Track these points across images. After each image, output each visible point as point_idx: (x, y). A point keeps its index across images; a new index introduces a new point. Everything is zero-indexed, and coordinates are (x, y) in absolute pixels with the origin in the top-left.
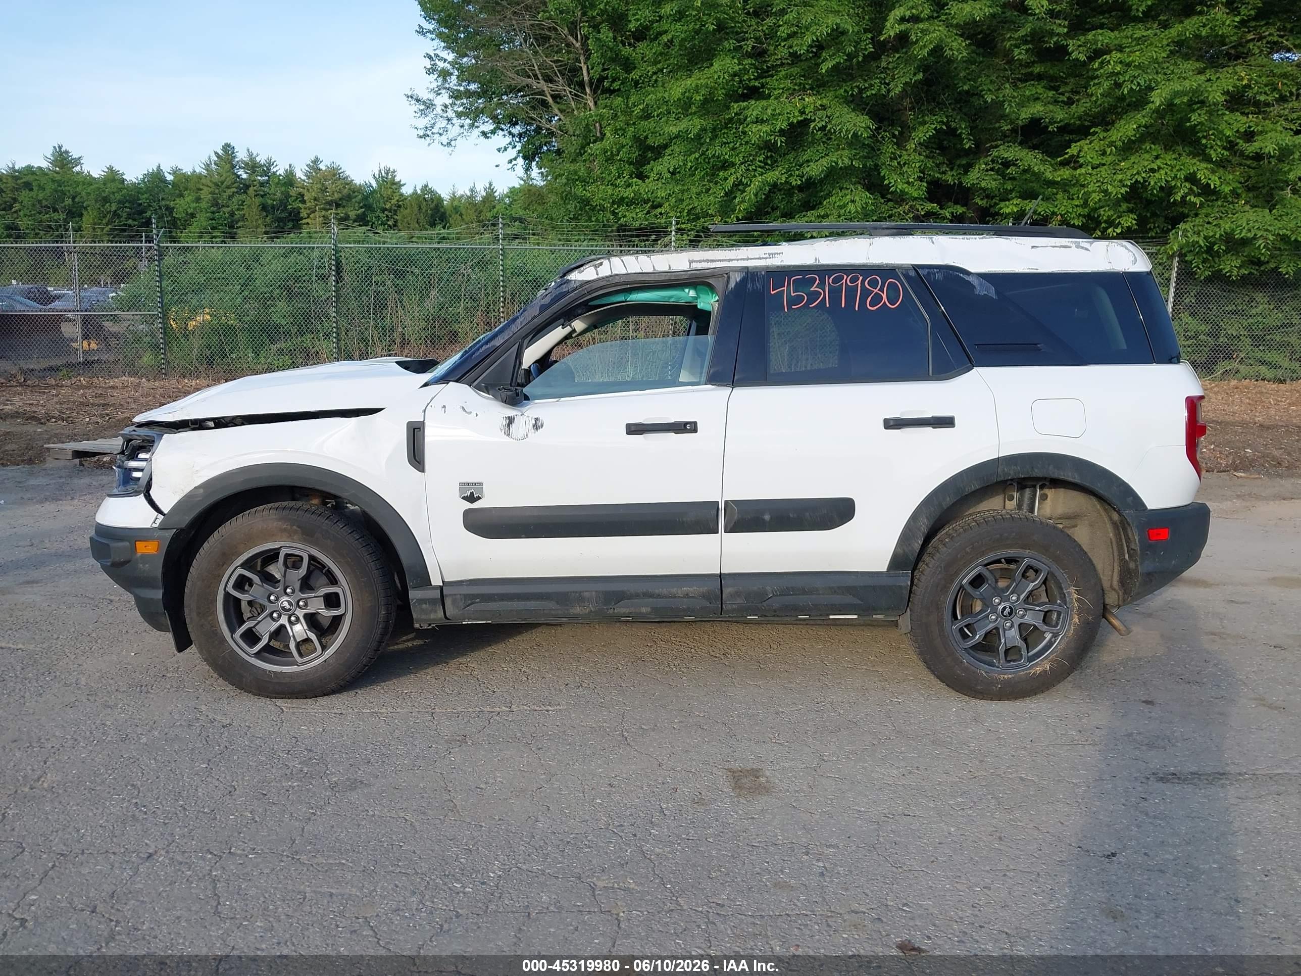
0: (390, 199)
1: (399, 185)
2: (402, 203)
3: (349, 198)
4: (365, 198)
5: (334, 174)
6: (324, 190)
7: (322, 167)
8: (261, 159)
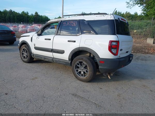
0: (136, 16)
1: (137, 14)
2: (138, 16)
3: (130, 16)
4: (132, 16)
5: (129, 13)
6: (127, 15)
7: (127, 12)
8: (120, 12)
